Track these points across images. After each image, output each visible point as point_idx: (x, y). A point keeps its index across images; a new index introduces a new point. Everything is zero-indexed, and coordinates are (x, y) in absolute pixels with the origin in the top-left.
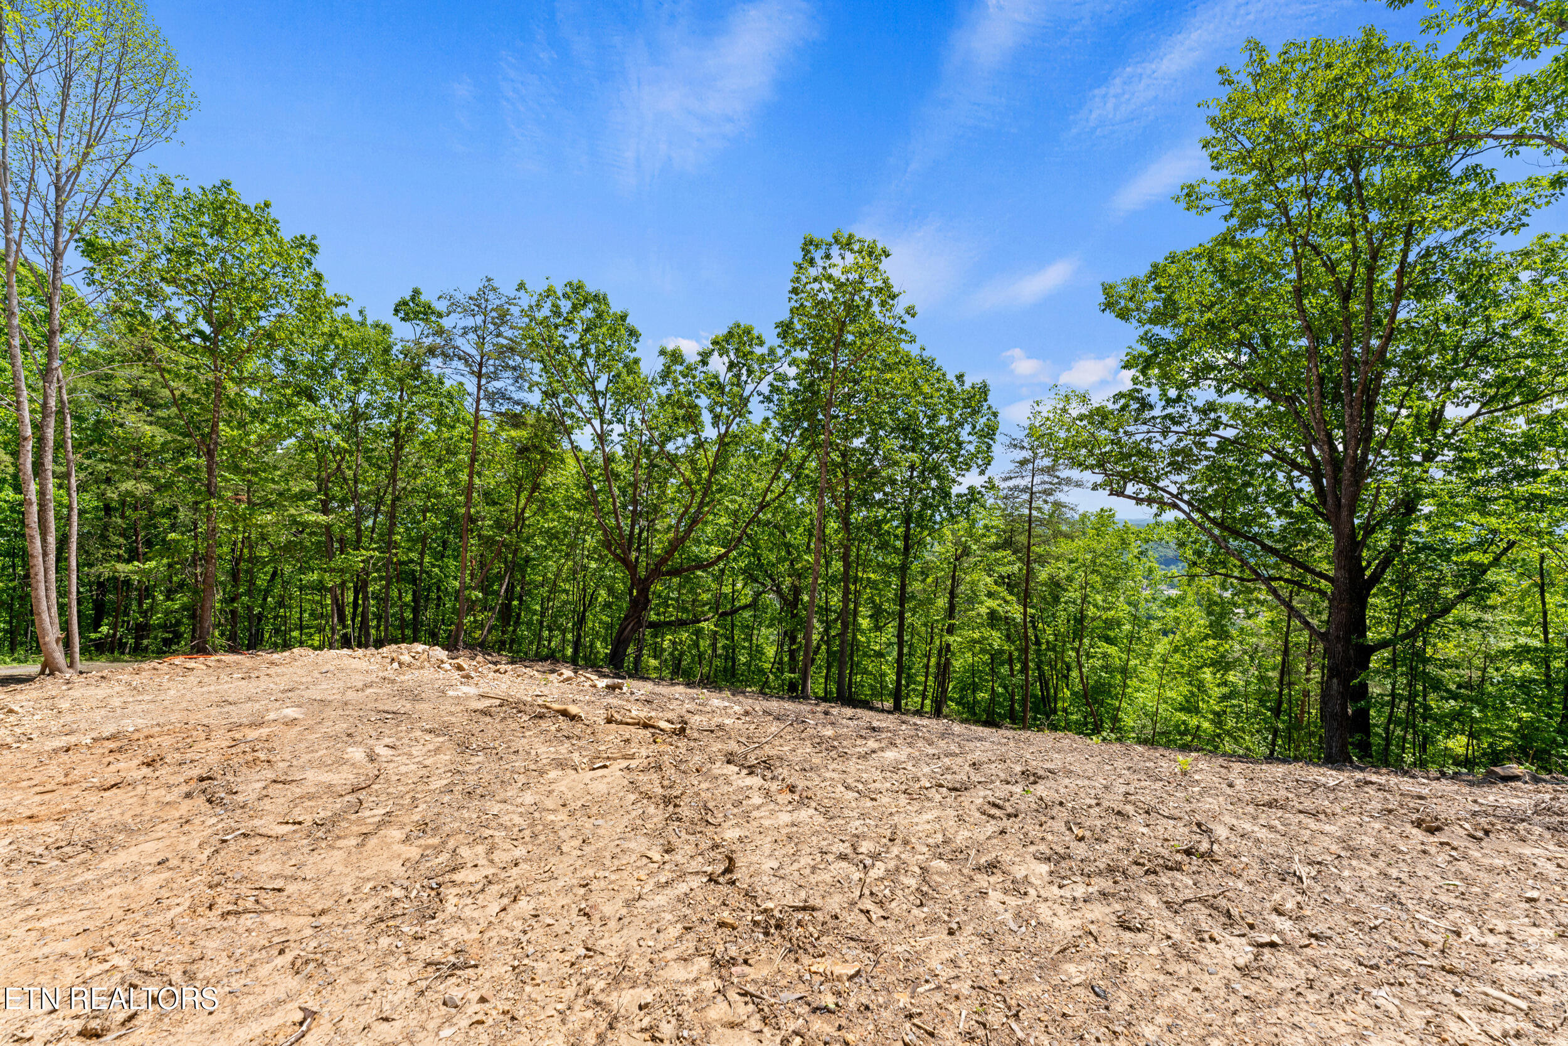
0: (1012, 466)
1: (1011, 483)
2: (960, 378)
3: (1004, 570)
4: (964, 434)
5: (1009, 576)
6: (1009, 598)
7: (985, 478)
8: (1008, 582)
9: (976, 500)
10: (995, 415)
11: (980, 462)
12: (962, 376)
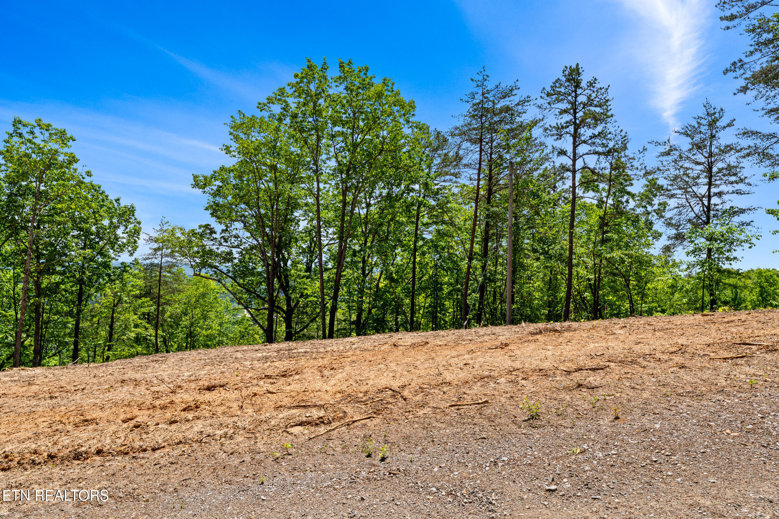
0: (151, 251)
1: (148, 262)
2: (117, 200)
3: (146, 310)
4: (119, 232)
5: (148, 313)
6: (147, 325)
7: (133, 258)
8: (147, 317)
9: (127, 271)
10: (139, 223)
11: (130, 249)
12: (118, 200)
